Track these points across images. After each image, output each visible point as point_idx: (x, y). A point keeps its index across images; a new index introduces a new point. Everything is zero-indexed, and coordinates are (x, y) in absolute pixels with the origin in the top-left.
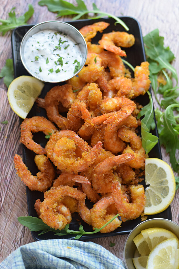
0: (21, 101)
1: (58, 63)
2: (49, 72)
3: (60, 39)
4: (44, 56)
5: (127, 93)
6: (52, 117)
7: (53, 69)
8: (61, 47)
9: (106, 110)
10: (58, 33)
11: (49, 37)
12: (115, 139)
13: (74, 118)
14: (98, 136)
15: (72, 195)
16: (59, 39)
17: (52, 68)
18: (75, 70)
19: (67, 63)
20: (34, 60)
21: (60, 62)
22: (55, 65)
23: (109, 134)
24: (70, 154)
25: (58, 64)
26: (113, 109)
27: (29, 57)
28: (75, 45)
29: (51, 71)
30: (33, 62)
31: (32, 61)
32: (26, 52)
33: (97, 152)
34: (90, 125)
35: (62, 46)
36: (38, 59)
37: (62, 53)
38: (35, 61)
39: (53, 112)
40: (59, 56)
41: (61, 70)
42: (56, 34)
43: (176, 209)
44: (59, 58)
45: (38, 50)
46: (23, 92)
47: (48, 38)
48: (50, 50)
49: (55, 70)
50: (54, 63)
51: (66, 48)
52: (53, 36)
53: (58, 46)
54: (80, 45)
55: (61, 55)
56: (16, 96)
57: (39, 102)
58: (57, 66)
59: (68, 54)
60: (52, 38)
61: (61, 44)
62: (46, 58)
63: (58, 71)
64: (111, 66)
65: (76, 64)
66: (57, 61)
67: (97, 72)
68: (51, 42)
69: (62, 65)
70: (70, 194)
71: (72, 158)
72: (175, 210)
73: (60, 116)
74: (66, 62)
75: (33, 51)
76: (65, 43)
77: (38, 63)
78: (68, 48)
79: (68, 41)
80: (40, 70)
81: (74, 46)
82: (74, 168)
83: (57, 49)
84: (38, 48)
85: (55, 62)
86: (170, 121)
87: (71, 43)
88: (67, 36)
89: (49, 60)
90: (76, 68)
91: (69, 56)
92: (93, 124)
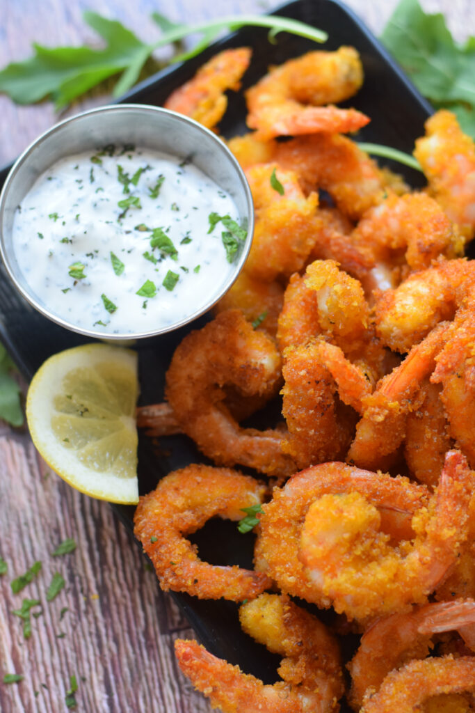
0: (92, 446)
1: (157, 254)
2: (142, 299)
3: (120, 169)
4: (97, 252)
6: (224, 450)
7: (151, 280)
8: (137, 195)
9: (406, 335)
10: (103, 154)
11: (79, 181)
13: (312, 414)
14: (428, 435)
15: (448, 684)
16: (114, 172)
17: (145, 281)
18: (229, 247)
19: (186, 240)
20: (68, 282)
21: (163, 247)
22: (151, 266)
23: (464, 411)
24: (372, 546)
25: (157, 256)
26: (431, 317)
27: (47, 279)
28: (182, 165)
29: (147, 291)
30: (69, 293)
31: (65, 291)
32: (28, 270)
33: (460, 491)
34: (386, 412)
35: (138, 191)
36: (85, 273)
37: (154, 215)
38: (75, 283)
39: (218, 432)
40: (147, 230)
41: (181, 273)
42: (95, 160)
44: (153, 236)
45: (65, 241)
46: (82, 414)
47: (78, 185)
48: (107, 222)
49: (158, 281)
50: (142, 259)
51: (155, 192)
52: (92, 171)
53: (124, 197)
54: (197, 159)
55: (153, 224)
56: (66, 440)
57: (150, 421)
58: (158, 264)
59: (172, 209)
60: (92, 179)
61: (131, 187)
62: (109, 256)
63: (171, 282)
64: (332, 181)
65: (221, 228)
66: (151, 248)
67: (304, 221)
68: (94, 197)
69: (173, 253)
73: (250, 435)
74: (181, 239)
75: (51, 255)
76: (143, 177)
77: (90, 285)
78: (166, 188)
79: (152, 165)
80: (110, 307)
81: (179, 173)
82: (407, 589)
83: (128, 209)
84: (64, 236)
85: (146, 255)
87: (166, 168)
88: (138, 149)
89: (122, 257)
90: (229, 240)
91: (181, 215)
92: (394, 404)
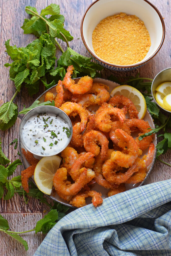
3: (43, 118)
8: (47, 124)
11: (35, 122)
16: (42, 119)
17: (51, 143)
18: (67, 135)
19: (59, 133)
20: (35, 144)
21: (54, 135)
25: (53, 137)
27: (30, 144)
28: (56, 117)
31: (34, 146)
36: (38, 142)
38: (36, 145)
41: (58, 141)
42: (38, 117)
44: (51, 133)
45: (33, 136)
49: (53, 143)
51: (51, 123)
52: (38, 119)
53: (45, 125)
54: (59, 115)
58: (53, 139)
59: (55, 126)
60: (38, 121)
61: (46, 122)
63: (56, 143)
65: (65, 130)
69: (56, 136)
75: (31, 139)
76: (48, 120)
77: (39, 145)
79: (50, 117)
80: (44, 149)
81: (56, 119)
83: (46, 127)
84: (33, 135)
85: (50, 137)
87: (53, 118)
88: (47, 113)
89: (46, 138)
90: (67, 133)
91: (57, 128)
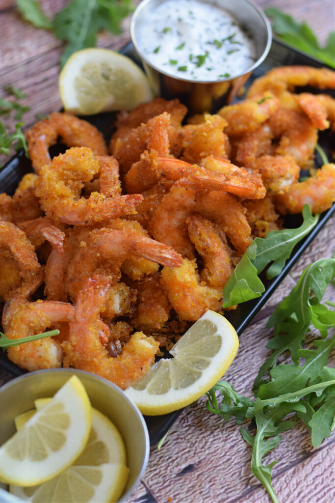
1: (195, 60)
2: (168, 62)
5: (269, 174)
7: (179, 62)
10: (239, 26)
12: (175, 223)
13: (137, 141)
14: (152, 197)
15: (17, 250)
22: (187, 59)
23: (170, 200)
24: (73, 180)
29: (173, 63)
30: (155, 32)
33: (120, 205)
34: (149, 160)
35: (226, 45)
37: (216, 55)
40: (207, 54)
43: (192, 453)
46: (104, 76)
47: (214, 20)
48: (201, 36)
50: (189, 55)
55: (211, 55)
62: (182, 42)
66: (196, 56)
67: (250, 118)
70: (16, 246)
71: (70, 187)
72: (189, 452)
74: (209, 67)
78: (234, 55)
82: (58, 206)
86: (312, 281)
92: (156, 163)
